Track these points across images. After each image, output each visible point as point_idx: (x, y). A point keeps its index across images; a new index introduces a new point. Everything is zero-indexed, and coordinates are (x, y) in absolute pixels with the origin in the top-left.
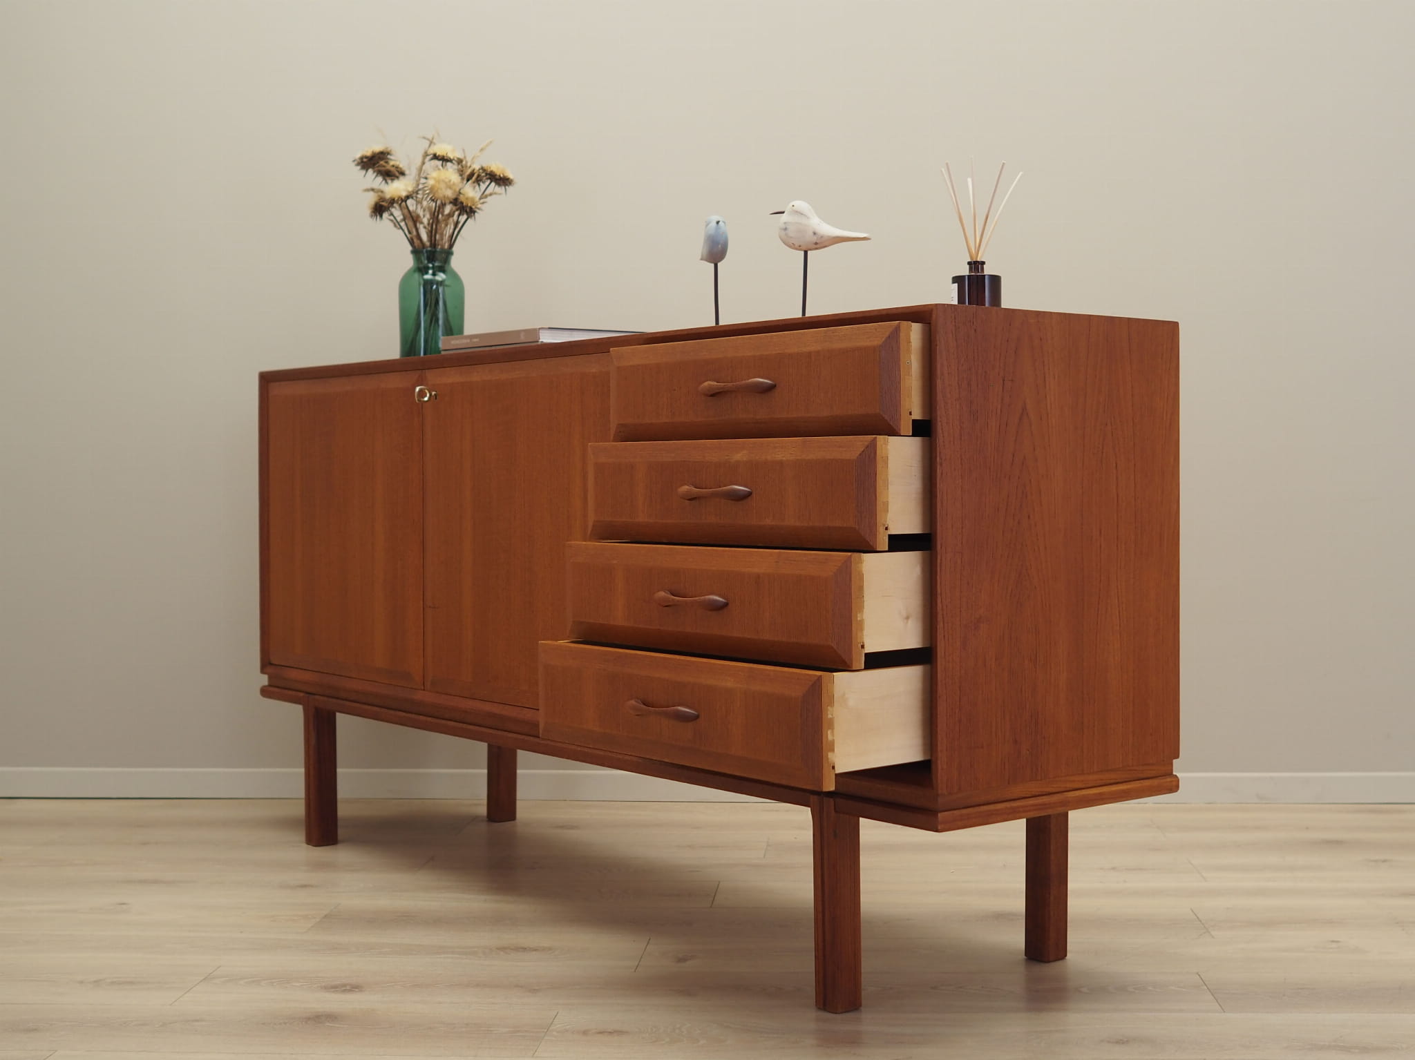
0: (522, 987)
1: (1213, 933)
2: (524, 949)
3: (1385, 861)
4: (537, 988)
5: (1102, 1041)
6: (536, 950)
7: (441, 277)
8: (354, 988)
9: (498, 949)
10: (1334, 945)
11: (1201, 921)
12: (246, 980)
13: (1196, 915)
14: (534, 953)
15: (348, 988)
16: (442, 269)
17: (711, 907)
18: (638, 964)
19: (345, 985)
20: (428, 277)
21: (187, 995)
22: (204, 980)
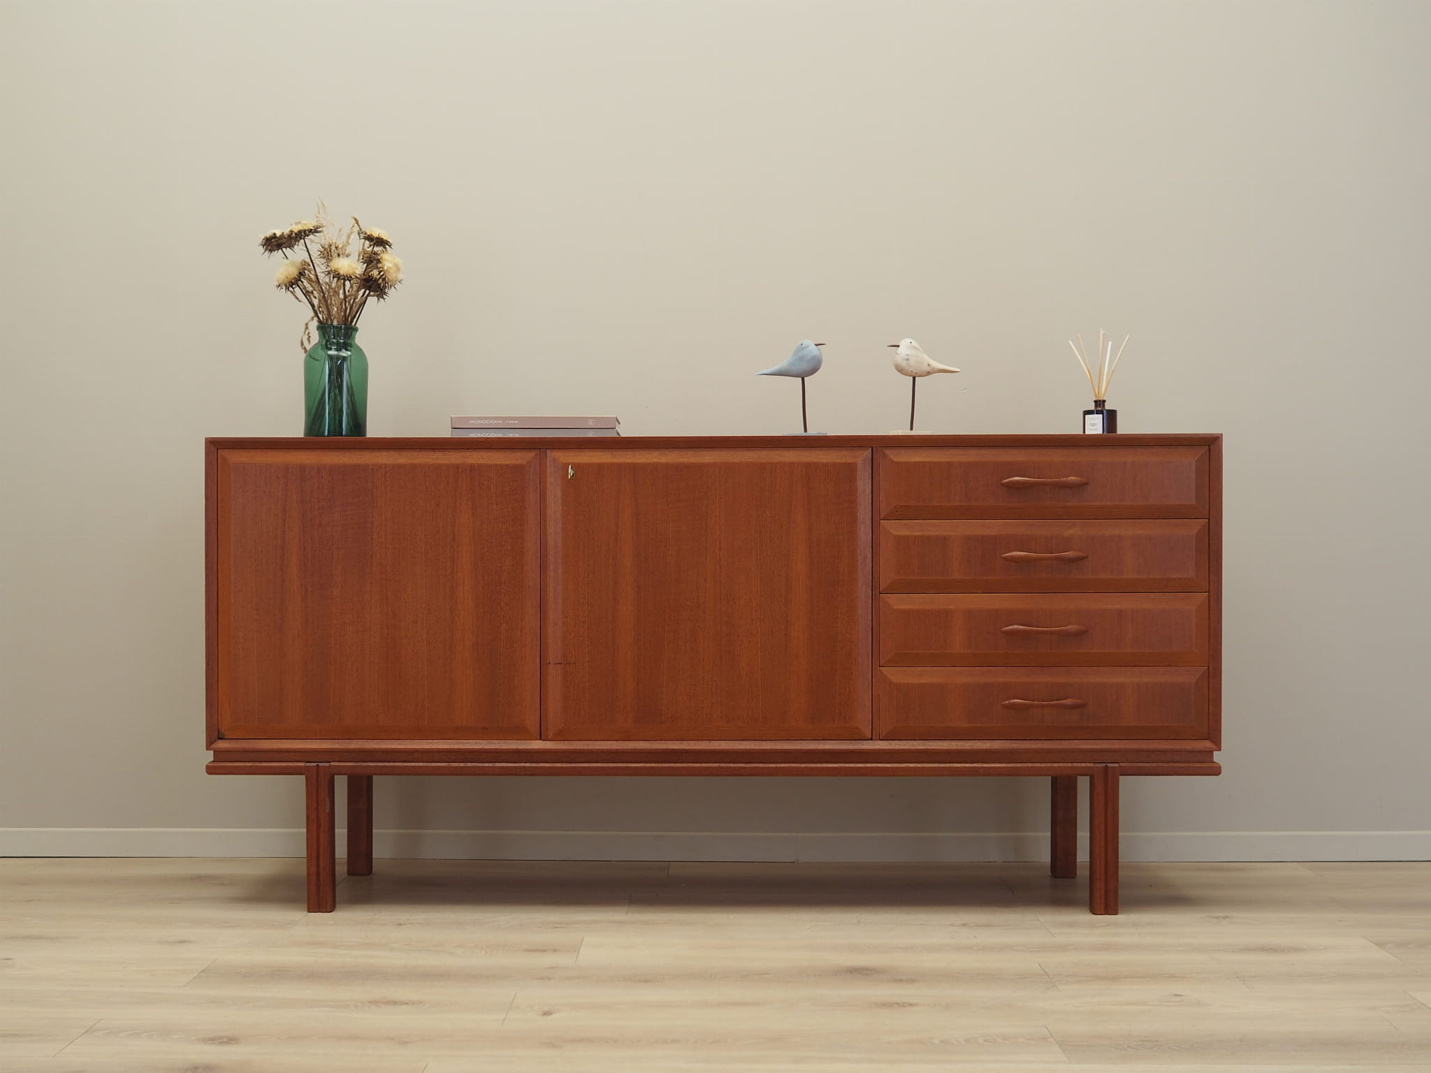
0: (392, 1039)
1: (1059, 987)
2: (395, 1003)
3: (1225, 918)
4: (406, 1040)
6: (406, 1004)
7: (344, 353)
8: (231, 1040)
9: (370, 1002)
10: (1177, 999)
11: (1048, 975)
12: (126, 1033)
14: (404, 1006)
15: (225, 1040)
16: (346, 346)
17: (576, 963)
18: (505, 1018)
19: (221, 1038)
20: (333, 352)
21: (69, 1047)
22: (86, 1032)
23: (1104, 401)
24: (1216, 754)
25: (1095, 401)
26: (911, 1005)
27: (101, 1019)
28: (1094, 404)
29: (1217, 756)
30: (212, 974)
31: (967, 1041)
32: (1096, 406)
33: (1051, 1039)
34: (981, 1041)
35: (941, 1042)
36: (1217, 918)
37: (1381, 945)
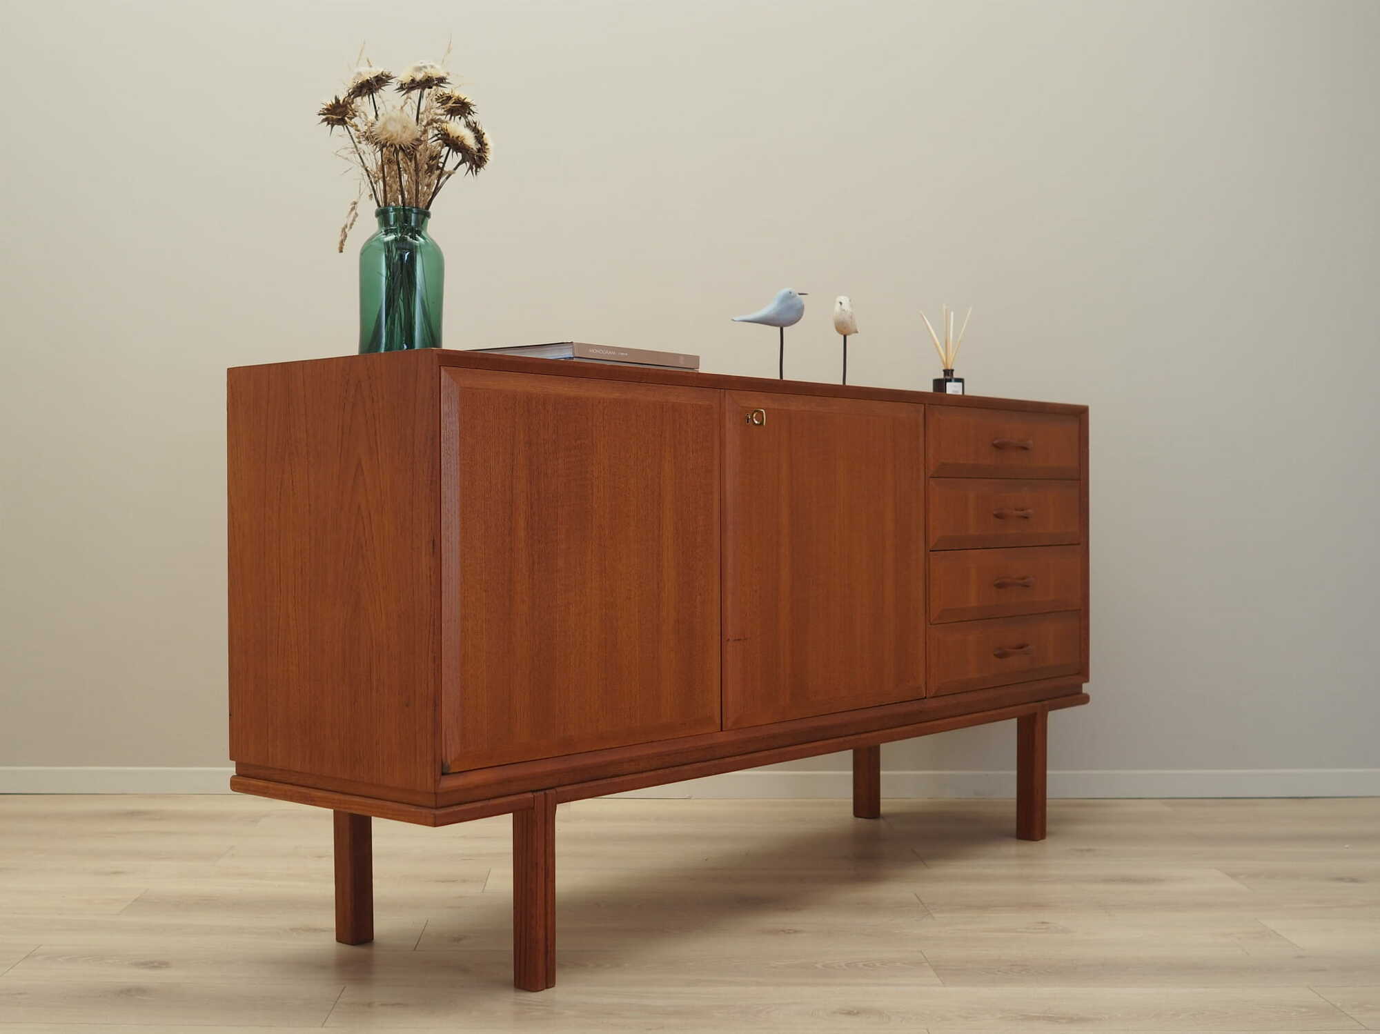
1: (934, 915)
3: (1089, 850)
5: (835, 1013)
6: (325, 931)
8: (162, 964)
11: (923, 903)
12: (63, 957)
13: (918, 898)
15: (156, 964)
17: (483, 892)
18: (417, 944)
19: (152, 963)
21: (11, 970)
22: (26, 957)
23: (952, 370)
24: (1084, 685)
25: (944, 371)
26: (795, 932)
27: (41, 945)
28: (943, 373)
29: (1086, 688)
30: (144, 903)
31: (847, 965)
32: (945, 375)
33: (927, 964)
34: (861, 965)
35: (823, 966)
36: (1082, 851)
37: (1234, 876)
